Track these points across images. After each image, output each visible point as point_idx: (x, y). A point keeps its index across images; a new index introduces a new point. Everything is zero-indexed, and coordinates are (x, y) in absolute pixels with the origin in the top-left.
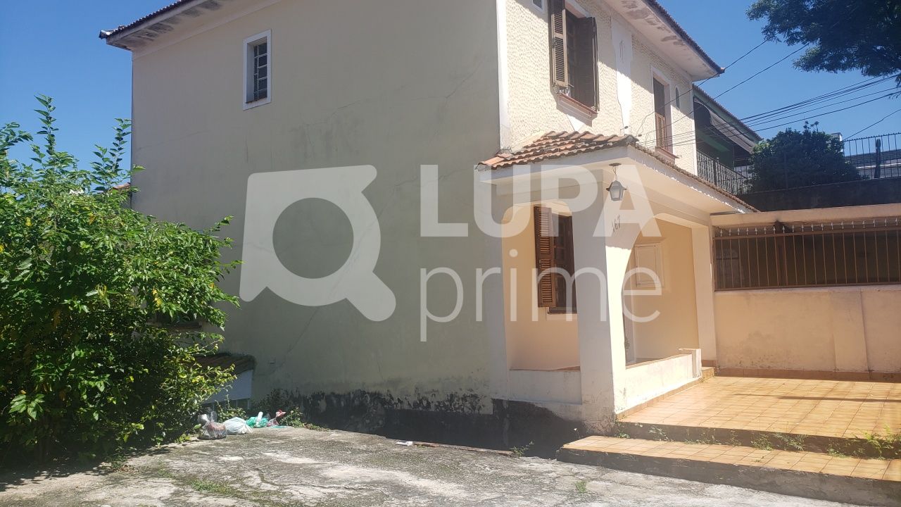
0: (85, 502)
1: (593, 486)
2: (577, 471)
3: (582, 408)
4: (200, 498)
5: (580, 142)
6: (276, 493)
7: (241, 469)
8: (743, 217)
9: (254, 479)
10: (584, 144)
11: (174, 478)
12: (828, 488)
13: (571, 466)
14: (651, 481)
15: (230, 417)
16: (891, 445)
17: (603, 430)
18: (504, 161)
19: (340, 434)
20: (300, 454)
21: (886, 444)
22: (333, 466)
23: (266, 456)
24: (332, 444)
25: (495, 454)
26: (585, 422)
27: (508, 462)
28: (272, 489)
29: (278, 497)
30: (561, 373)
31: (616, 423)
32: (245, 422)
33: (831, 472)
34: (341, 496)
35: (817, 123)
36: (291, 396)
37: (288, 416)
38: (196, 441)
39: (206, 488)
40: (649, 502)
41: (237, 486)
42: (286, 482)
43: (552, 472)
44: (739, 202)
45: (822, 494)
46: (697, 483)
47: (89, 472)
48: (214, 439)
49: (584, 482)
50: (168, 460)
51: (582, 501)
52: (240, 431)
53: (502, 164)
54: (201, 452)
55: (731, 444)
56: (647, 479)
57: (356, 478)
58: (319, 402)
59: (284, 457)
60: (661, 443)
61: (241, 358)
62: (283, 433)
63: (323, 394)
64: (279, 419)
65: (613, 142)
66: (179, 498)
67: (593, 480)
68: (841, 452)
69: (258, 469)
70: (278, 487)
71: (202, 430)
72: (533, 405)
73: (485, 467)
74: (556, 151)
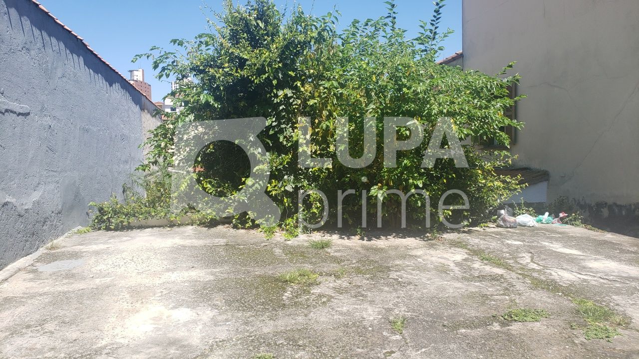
0: (409, 255)
4: (481, 266)
6: (538, 271)
7: (519, 250)
9: (526, 259)
11: (469, 249)
15: (523, 214)
19: (614, 237)
20: (571, 247)
22: (596, 260)
23: (542, 244)
24: (605, 243)
28: (537, 268)
29: (539, 274)
32: (535, 218)
34: (594, 283)
36: (578, 203)
37: (571, 218)
38: (494, 227)
39: (487, 260)
41: (511, 261)
42: (550, 265)
47: (417, 238)
48: (507, 228)
50: (469, 238)
52: (529, 224)
54: (494, 235)
57: (614, 272)
58: (602, 210)
59: (558, 247)
61: (539, 172)
62: (563, 230)
63: (606, 204)
64: (562, 219)
66: (466, 263)
69: (531, 253)
70: (542, 267)
71: (498, 221)
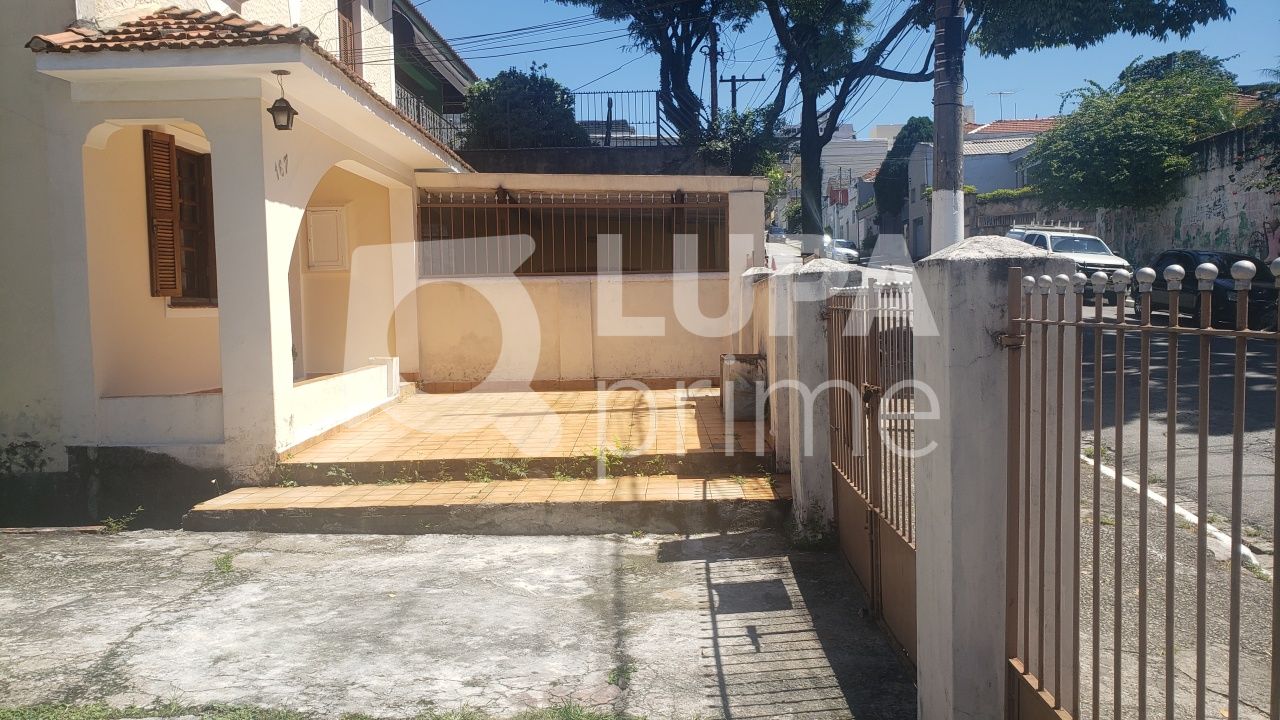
1: (241, 562)
2: (217, 542)
3: (222, 448)
5: (223, 29)
8: (457, 178)
10: (229, 32)
12: (555, 520)
13: (207, 536)
14: (330, 543)
16: (620, 459)
17: (257, 479)
18: (84, 41)
21: (616, 459)
25: (73, 533)
26: (229, 469)
27: (98, 543)
30: (190, 399)
31: (277, 466)
33: (558, 500)
35: (545, 66)
40: (328, 572)
43: (175, 548)
44: (452, 156)
45: (547, 529)
46: (396, 536)
49: (228, 557)
51: (226, 585)
53: (81, 45)
55: (440, 479)
56: (325, 540)
60: (344, 488)
65: (278, 36)
67: (242, 552)
68: (567, 474)
72: (142, 451)
73: (54, 556)
74: (182, 36)
